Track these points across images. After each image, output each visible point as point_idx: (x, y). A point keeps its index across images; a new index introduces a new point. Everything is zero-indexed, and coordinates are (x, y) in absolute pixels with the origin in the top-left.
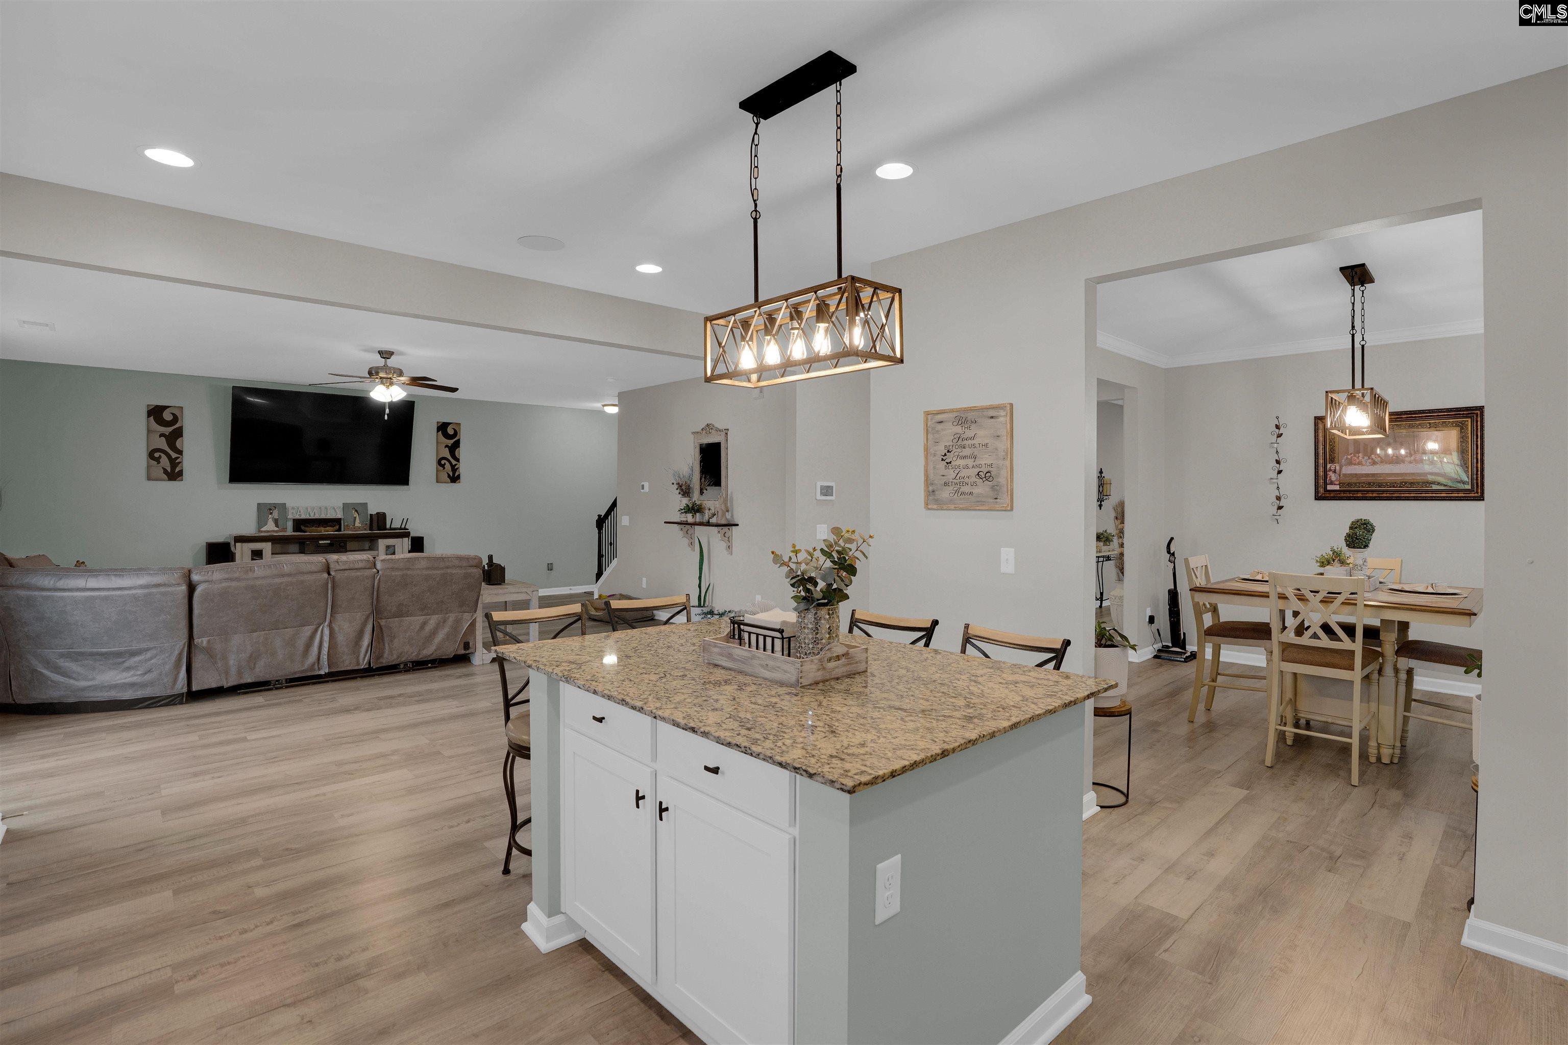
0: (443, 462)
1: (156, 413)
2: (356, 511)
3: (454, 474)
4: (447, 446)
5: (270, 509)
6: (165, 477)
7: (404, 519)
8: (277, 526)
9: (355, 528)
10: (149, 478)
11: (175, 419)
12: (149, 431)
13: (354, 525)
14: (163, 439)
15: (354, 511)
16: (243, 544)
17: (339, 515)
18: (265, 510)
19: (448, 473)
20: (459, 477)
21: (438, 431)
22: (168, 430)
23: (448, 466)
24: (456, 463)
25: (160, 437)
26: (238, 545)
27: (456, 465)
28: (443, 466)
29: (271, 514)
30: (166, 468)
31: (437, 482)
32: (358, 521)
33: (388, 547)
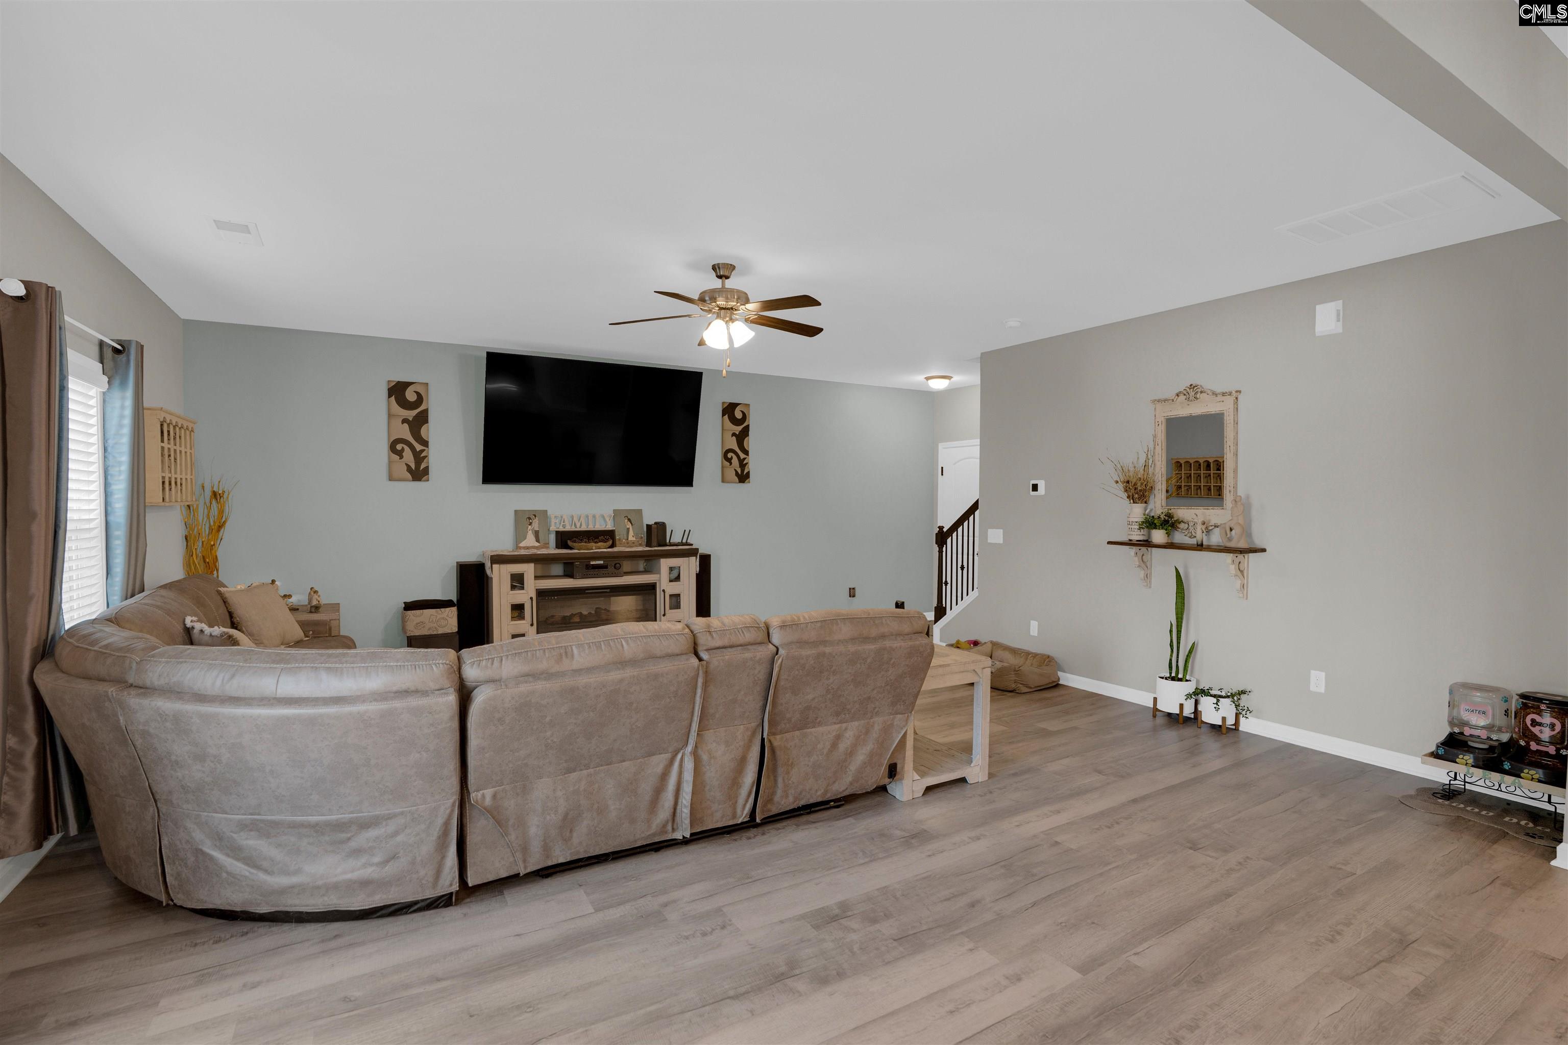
0: (729, 455)
1: (397, 390)
2: (629, 520)
3: (743, 471)
4: (734, 434)
5: (530, 518)
6: (409, 476)
7: (685, 531)
8: (538, 540)
9: (628, 544)
10: (391, 479)
11: (420, 399)
12: (390, 416)
13: (627, 539)
14: (406, 426)
15: (626, 520)
16: (501, 565)
17: (610, 527)
18: (524, 519)
19: (735, 470)
20: (748, 474)
21: (723, 415)
22: (411, 414)
23: (735, 461)
24: (745, 456)
25: (402, 423)
26: (495, 566)
27: (745, 459)
28: (729, 460)
29: (530, 524)
30: (409, 463)
31: (723, 481)
32: (631, 533)
33: (671, 569)
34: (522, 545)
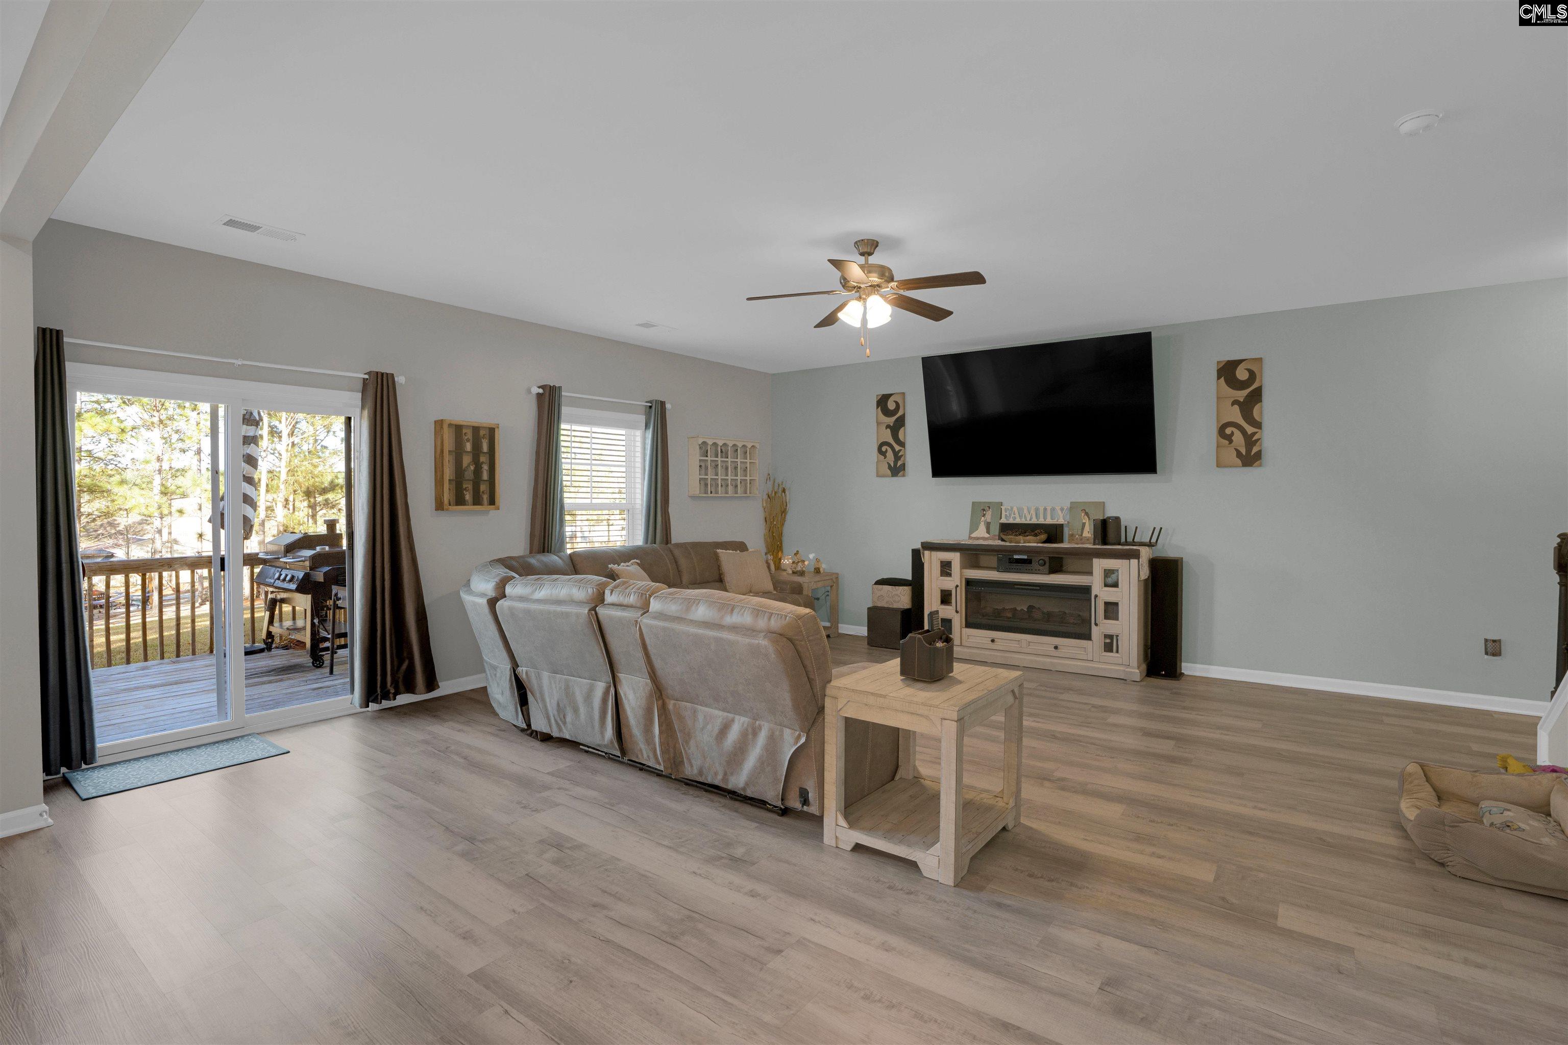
0: (1228, 431)
2: (1087, 514)
3: (1249, 450)
4: (1235, 402)
5: (984, 510)
7: (1155, 528)
8: (988, 532)
9: (1082, 540)
12: (878, 423)
13: (1082, 535)
15: (1083, 514)
16: (932, 552)
17: (1060, 519)
18: (979, 509)
19: (1236, 450)
20: (1259, 455)
21: (1219, 378)
23: (1238, 437)
24: (1253, 430)
25: (886, 429)
26: (927, 553)
27: (1254, 434)
28: (1229, 438)
29: (984, 515)
31: (1218, 466)
32: (1087, 528)
33: (1108, 573)
34: (973, 535)
